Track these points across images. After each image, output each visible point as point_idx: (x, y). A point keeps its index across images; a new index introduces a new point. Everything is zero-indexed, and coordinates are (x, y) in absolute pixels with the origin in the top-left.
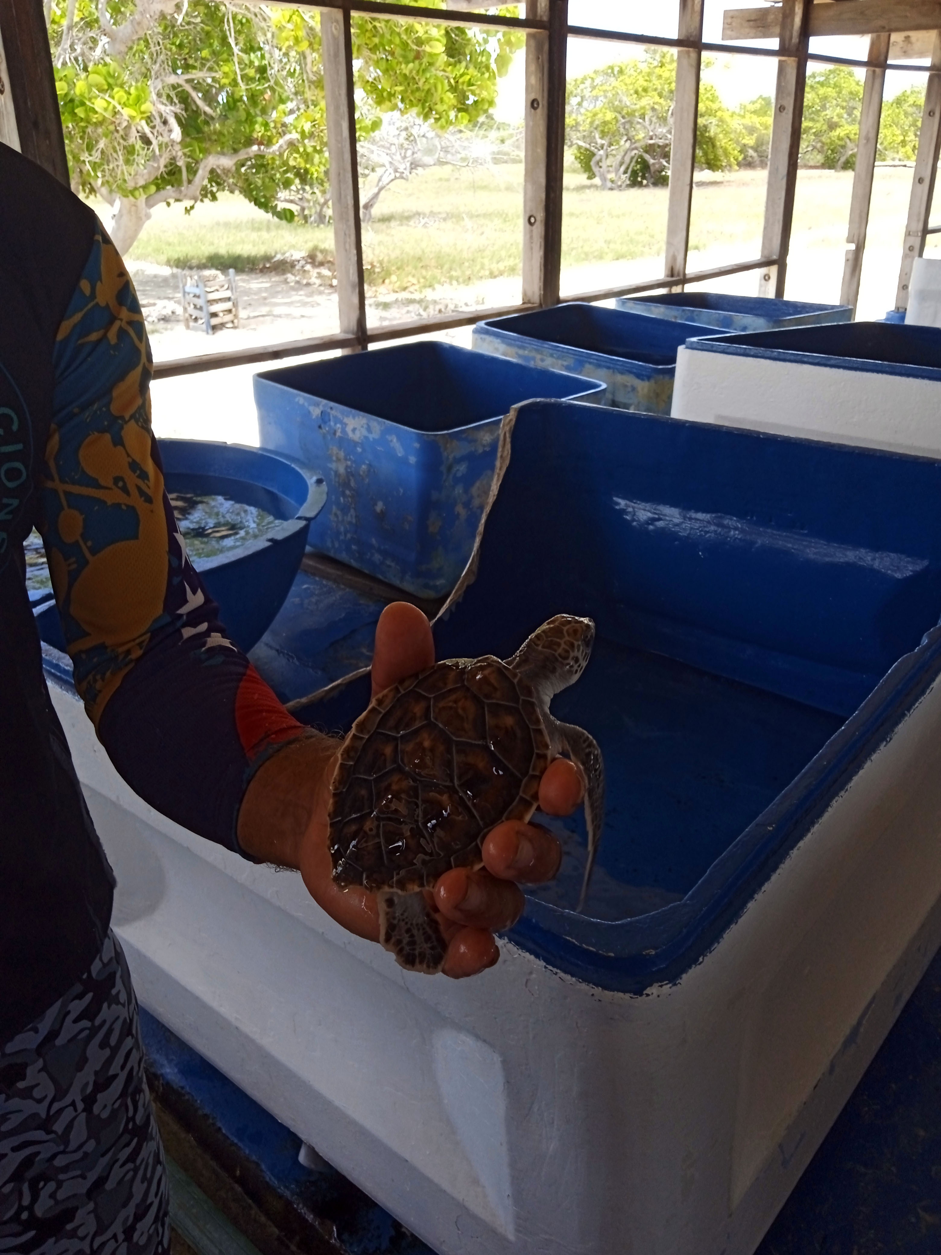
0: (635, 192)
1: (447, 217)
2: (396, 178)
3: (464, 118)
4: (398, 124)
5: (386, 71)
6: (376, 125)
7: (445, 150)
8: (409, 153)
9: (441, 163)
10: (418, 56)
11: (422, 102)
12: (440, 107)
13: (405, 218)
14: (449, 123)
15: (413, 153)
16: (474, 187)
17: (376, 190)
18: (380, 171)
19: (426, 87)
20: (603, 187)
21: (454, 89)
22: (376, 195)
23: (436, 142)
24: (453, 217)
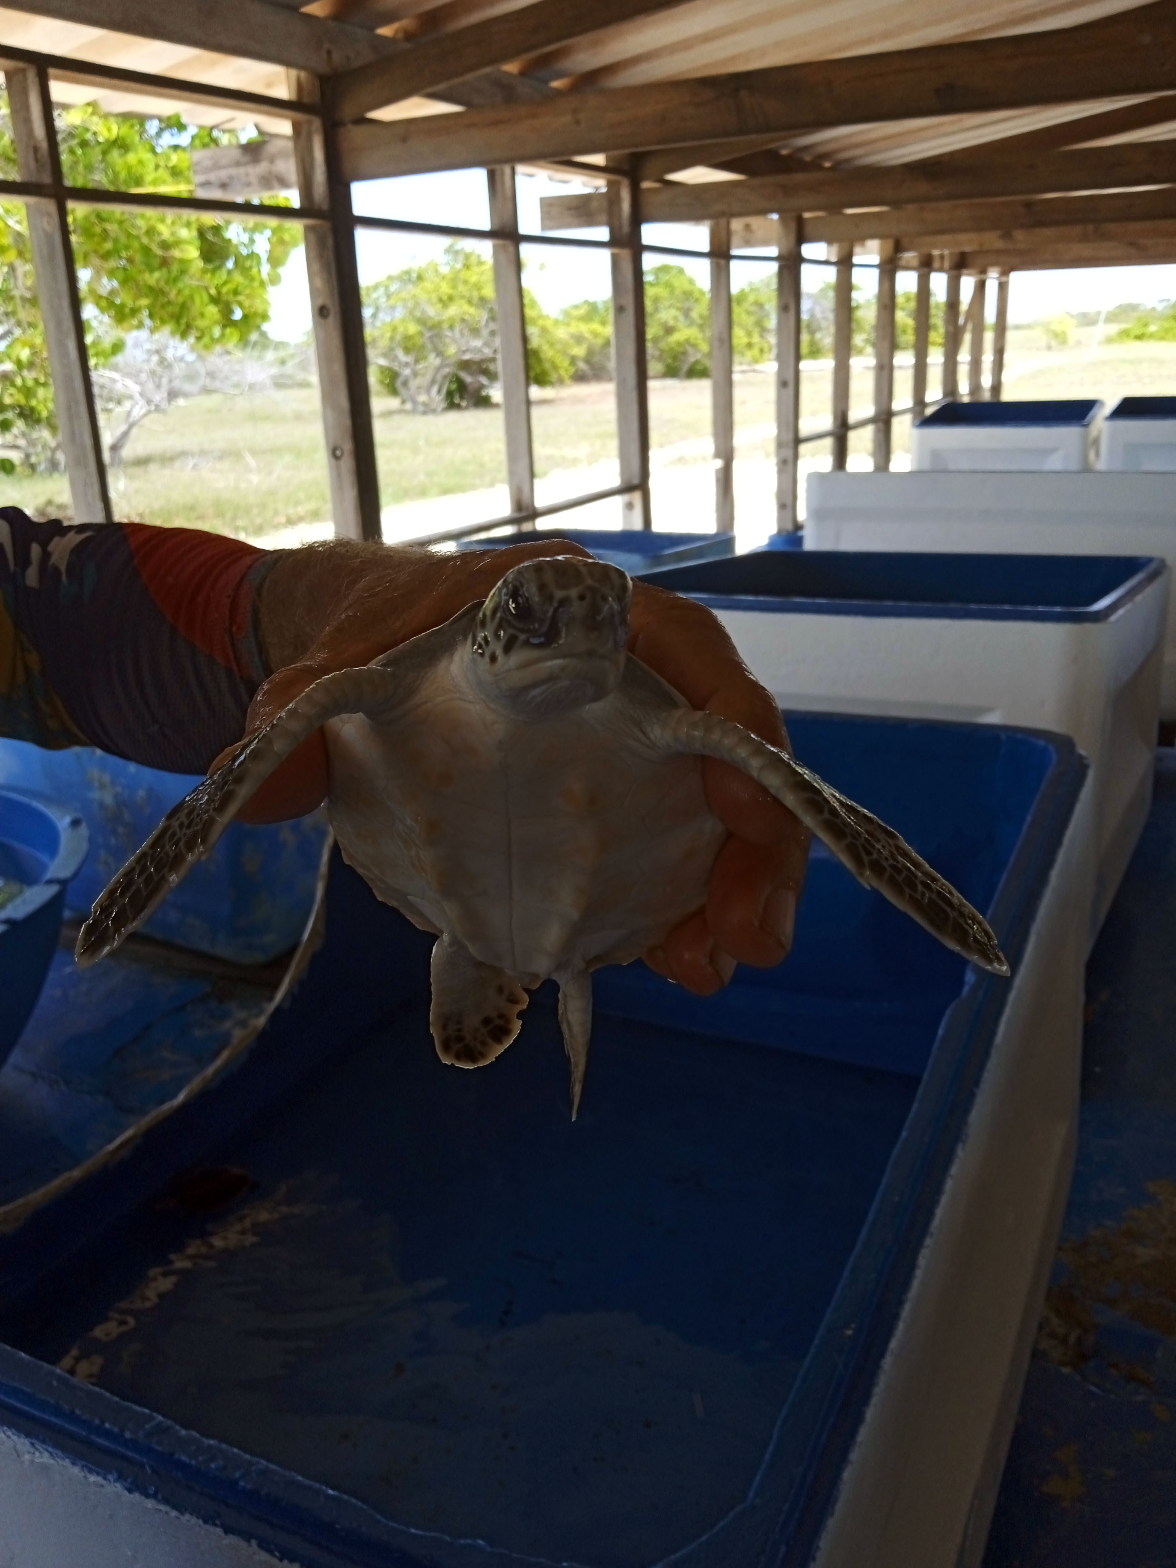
0: (453, 416)
1: (223, 455)
2: (149, 412)
3: (233, 335)
4: (147, 346)
5: (124, 282)
6: (117, 347)
7: (211, 375)
8: (165, 381)
9: (207, 391)
10: (165, 263)
11: (177, 318)
12: (201, 323)
13: (167, 459)
14: (214, 341)
15: (170, 381)
16: (254, 417)
17: (124, 428)
18: (127, 405)
19: (180, 300)
20: (414, 411)
21: (215, 300)
22: (125, 435)
23: (199, 366)
24: (230, 454)
